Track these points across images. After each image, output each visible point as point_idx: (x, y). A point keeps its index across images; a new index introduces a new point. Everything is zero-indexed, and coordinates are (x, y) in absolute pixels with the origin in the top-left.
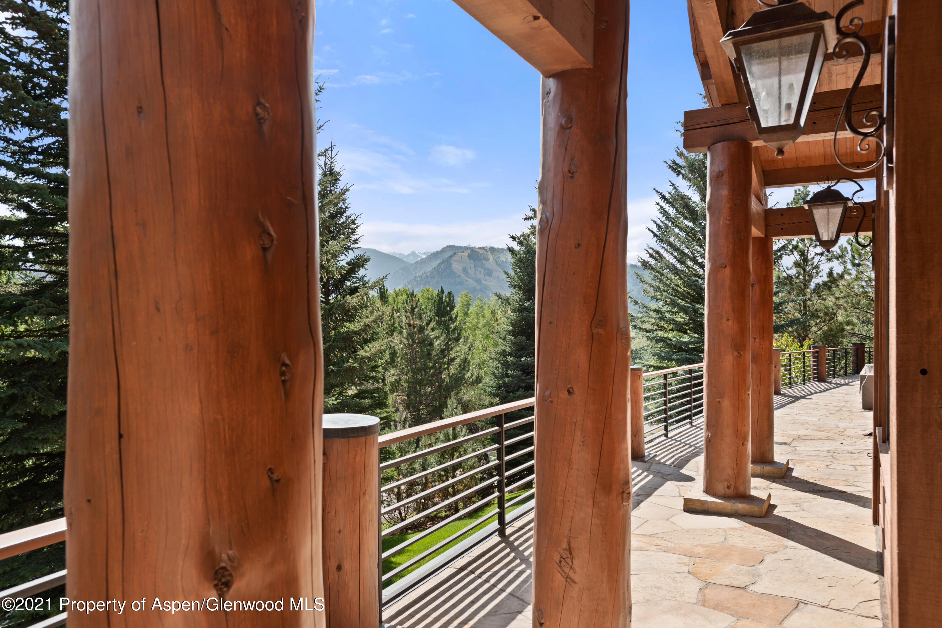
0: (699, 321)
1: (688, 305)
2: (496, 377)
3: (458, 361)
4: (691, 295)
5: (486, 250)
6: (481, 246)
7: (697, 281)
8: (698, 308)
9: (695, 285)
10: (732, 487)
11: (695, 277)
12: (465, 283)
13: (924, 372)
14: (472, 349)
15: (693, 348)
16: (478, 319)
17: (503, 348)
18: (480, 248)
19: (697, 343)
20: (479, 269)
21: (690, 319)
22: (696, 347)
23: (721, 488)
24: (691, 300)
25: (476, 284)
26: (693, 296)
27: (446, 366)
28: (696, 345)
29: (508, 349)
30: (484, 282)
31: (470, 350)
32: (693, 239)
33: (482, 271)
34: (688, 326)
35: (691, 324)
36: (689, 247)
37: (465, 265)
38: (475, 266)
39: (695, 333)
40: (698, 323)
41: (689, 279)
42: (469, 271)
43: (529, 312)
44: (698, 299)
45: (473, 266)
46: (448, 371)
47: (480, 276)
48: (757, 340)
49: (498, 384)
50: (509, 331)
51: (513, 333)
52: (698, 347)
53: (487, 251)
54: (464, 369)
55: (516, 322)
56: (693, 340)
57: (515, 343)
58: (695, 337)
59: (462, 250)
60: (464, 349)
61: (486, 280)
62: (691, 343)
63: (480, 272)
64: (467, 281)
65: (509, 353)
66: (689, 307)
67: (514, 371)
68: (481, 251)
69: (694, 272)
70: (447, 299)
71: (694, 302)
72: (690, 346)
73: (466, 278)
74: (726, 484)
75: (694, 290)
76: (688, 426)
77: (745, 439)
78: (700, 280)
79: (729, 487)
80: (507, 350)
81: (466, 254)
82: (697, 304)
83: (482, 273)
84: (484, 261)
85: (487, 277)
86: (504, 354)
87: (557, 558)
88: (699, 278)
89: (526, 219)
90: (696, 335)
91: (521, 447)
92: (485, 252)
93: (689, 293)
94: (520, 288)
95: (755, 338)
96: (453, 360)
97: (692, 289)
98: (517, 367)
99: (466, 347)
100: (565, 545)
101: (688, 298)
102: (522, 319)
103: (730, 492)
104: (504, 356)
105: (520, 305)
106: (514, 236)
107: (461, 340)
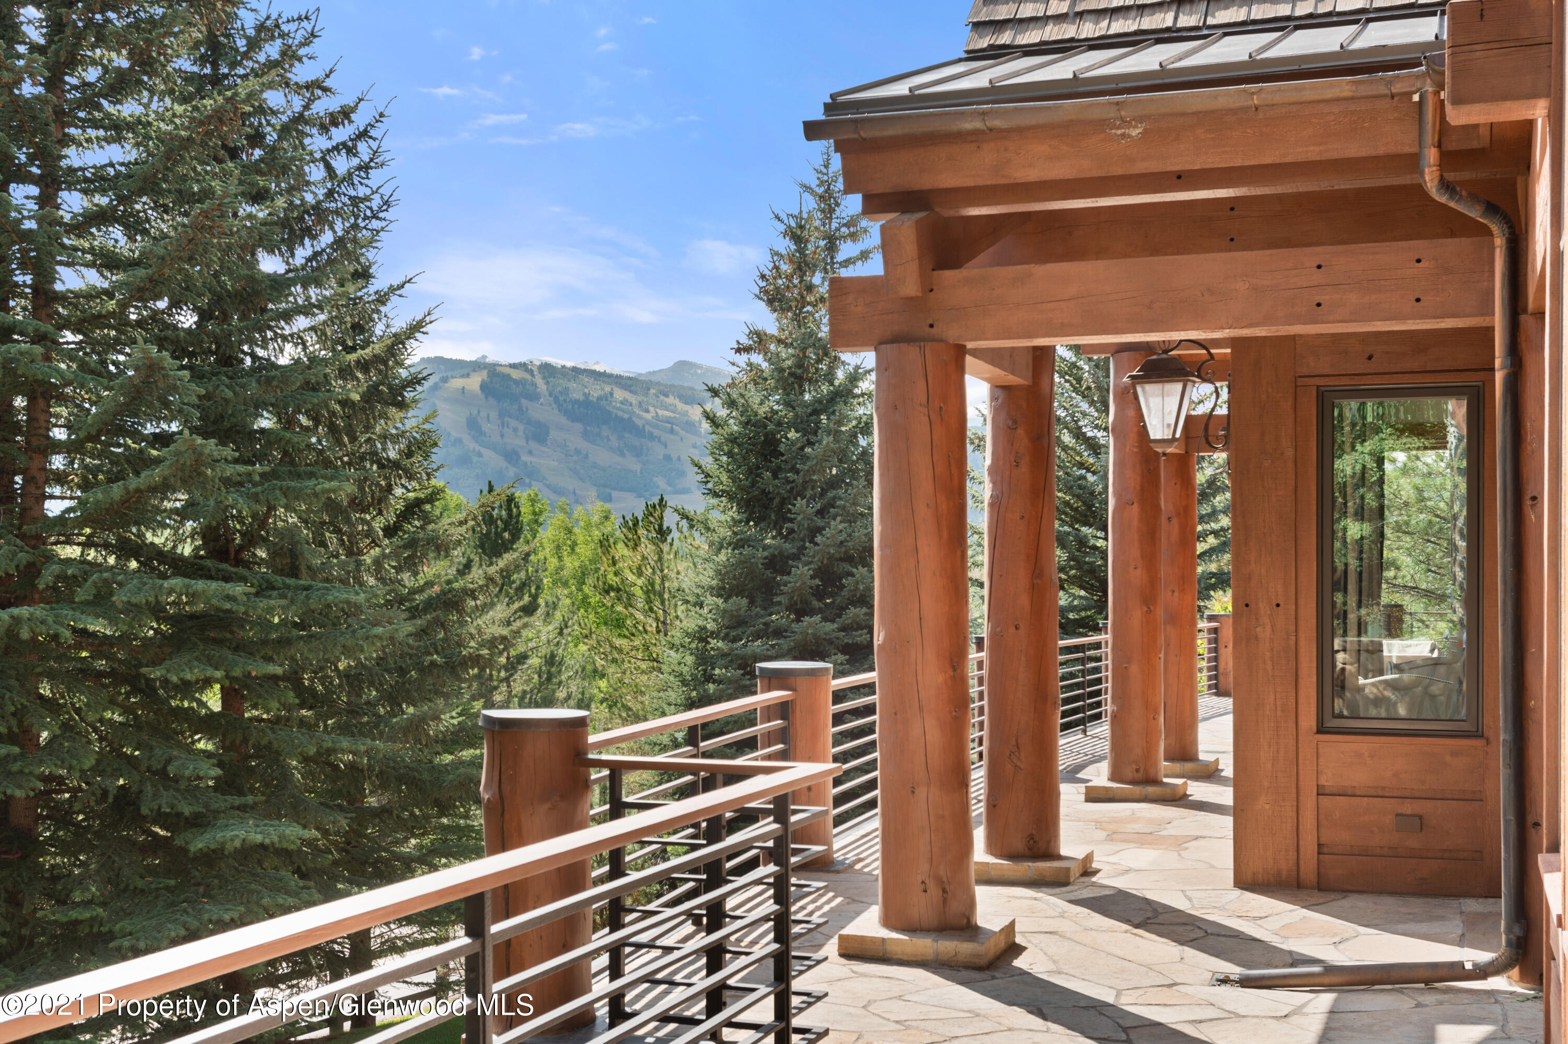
0: (1088, 563)
1: (1066, 528)
2: (684, 683)
3: (534, 661)
4: (1072, 508)
5: (531, 372)
6: (517, 361)
7: (1083, 478)
8: (1086, 536)
9: (1080, 487)
10: (1142, 770)
11: (1079, 468)
12: (475, 459)
13: (1247, 605)
14: (565, 631)
15: (1075, 620)
16: (560, 558)
17: (700, 623)
18: (513, 366)
19: (1085, 609)
20: (514, 423)
21: (1071, 558)
22: (1082, 619)
23: (1129, 773)
24: (1072, 517)
25: (503, 463)
26: (1076, 510)
27: (503, 674)
28: (1083, 614)
29: (711, 626)
30: (525, 458)
31: (561, 633)
32: (1075, 388)
33: (521, 427)
34: (1066, 573)
35: (1072, 568)
36: (1067, 406)
37: (475, 412)
38: (501, 415)
39: (1081, 587)
40: (1086, 567)
41: (1067, 473)
42: (487, 427)
43: (754, 547)
44: (1086, 516)
45: (494, 415)
46: (509, 686)
47: (517, 442)
48: (1176, 594)
49: (686, 699)
50: (712, 588)
51: (721, 592)
52: (1087, 617)
53: (533, 375)
54: (549, 679)
55: (725, 567)
56: (1076, 603)
57: (725, 611)
58: (1081, 597)
59: (465, 371)
60: (547, 631)
61: (530, 453)
62: (1072, 608)
63: (515, 430)
64: (480, 455)
65: (712, 633)
66: (1069, 534)
67: (726, 668)
68: (516, 374)
69: (1078, 458)
70: (504, 513)
71: (1078, 521)
72: (1071, 616)
73: (478, 448)
74: (1134, 767)
75: (1078, 497)
76: (1081, 736)
77: (1156, 712)
78: (1089, 476)
79: (1137, 771)
80: (708, 626)
81: (474, 382)
82: (1085, 525)
83: (520, 433)
84: (524, 402)
85: (533, 445)
86: (702, 636)
87: (1008, 753)
88: (1088, 470)
89: (738, 351)
90: (1083, 593)
91: (741, 824)
92: (528, 377)
93: (1067, 504)
94: (731, 498)
95: (1173, 591)
96: (522, 658)
97: (1074, 496)
98: (731, 661)
99: (550, 628)
100: (1014, 742)
101: (1066, 514)
102: (741, 562)
103: (1140, 776)
104: (701, 640)
105: (735, 533)
106: (716, 385)
107: (540, 612)
